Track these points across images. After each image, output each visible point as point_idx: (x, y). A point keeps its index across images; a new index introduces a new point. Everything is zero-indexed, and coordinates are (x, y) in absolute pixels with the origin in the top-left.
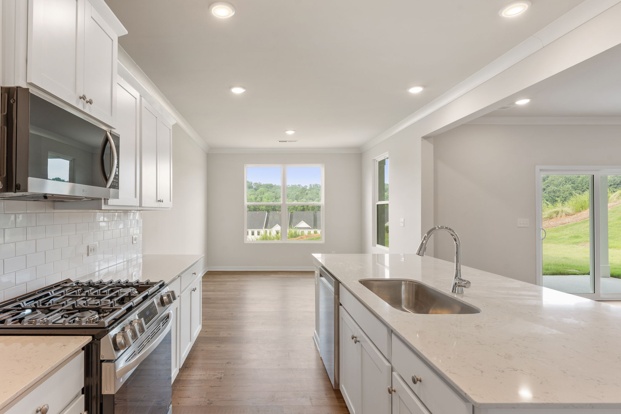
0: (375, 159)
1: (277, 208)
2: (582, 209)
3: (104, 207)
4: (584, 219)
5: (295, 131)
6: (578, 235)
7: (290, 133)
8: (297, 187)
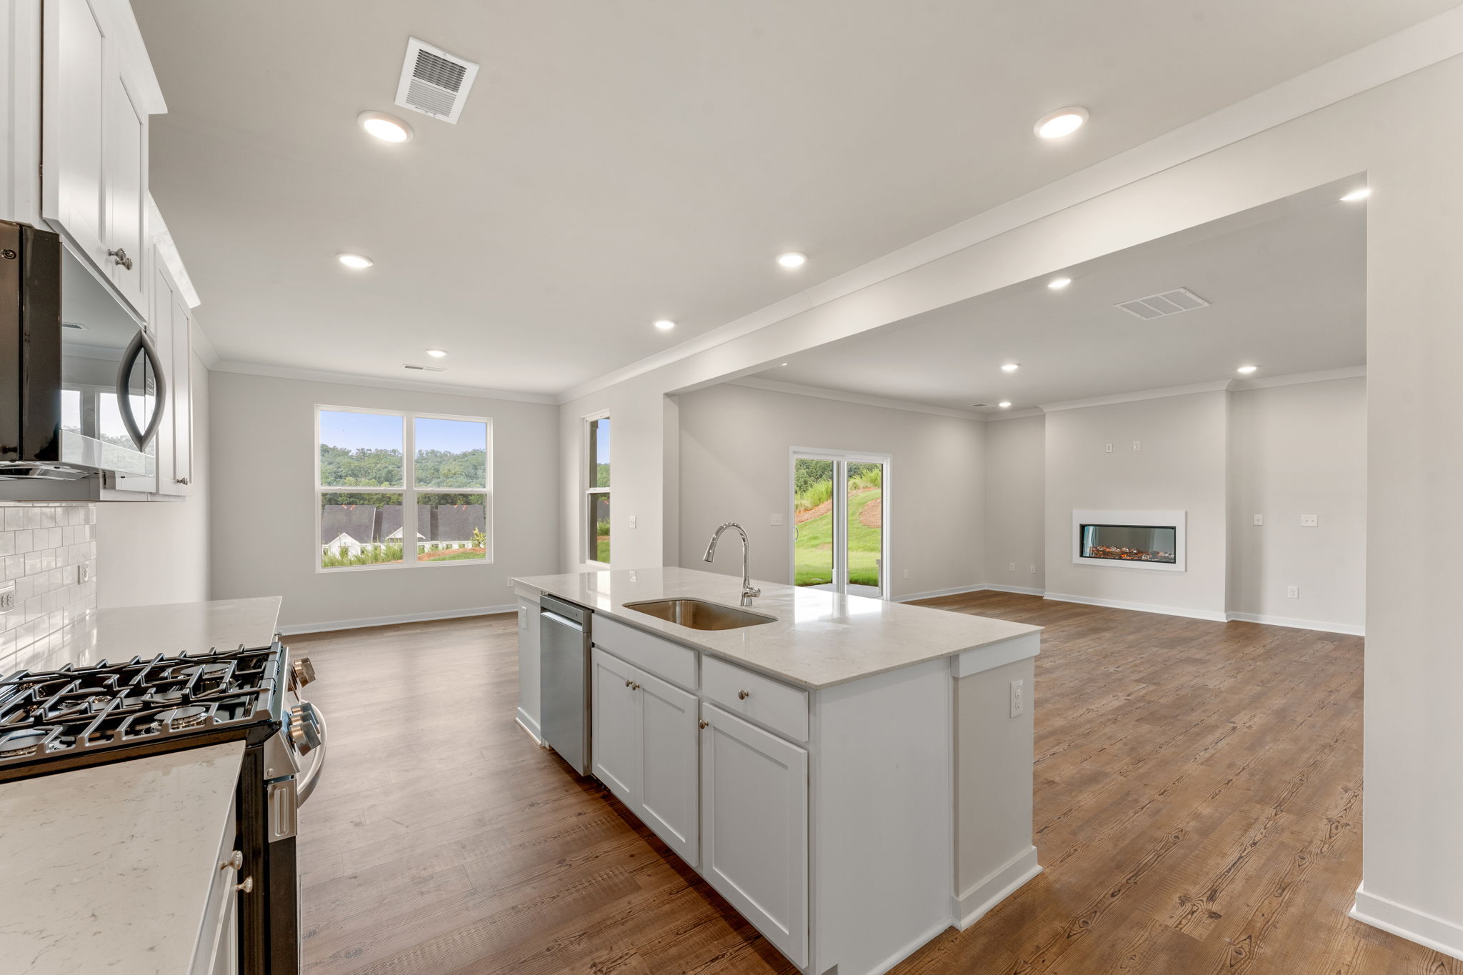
0: (584, 419)
1: (340, 499)
2: (820, 502)
3: (104, 494)
4: (822, 515)
5: (445, 352)
6: (817, 535)
7: (437, 354)
8: (390, 455)
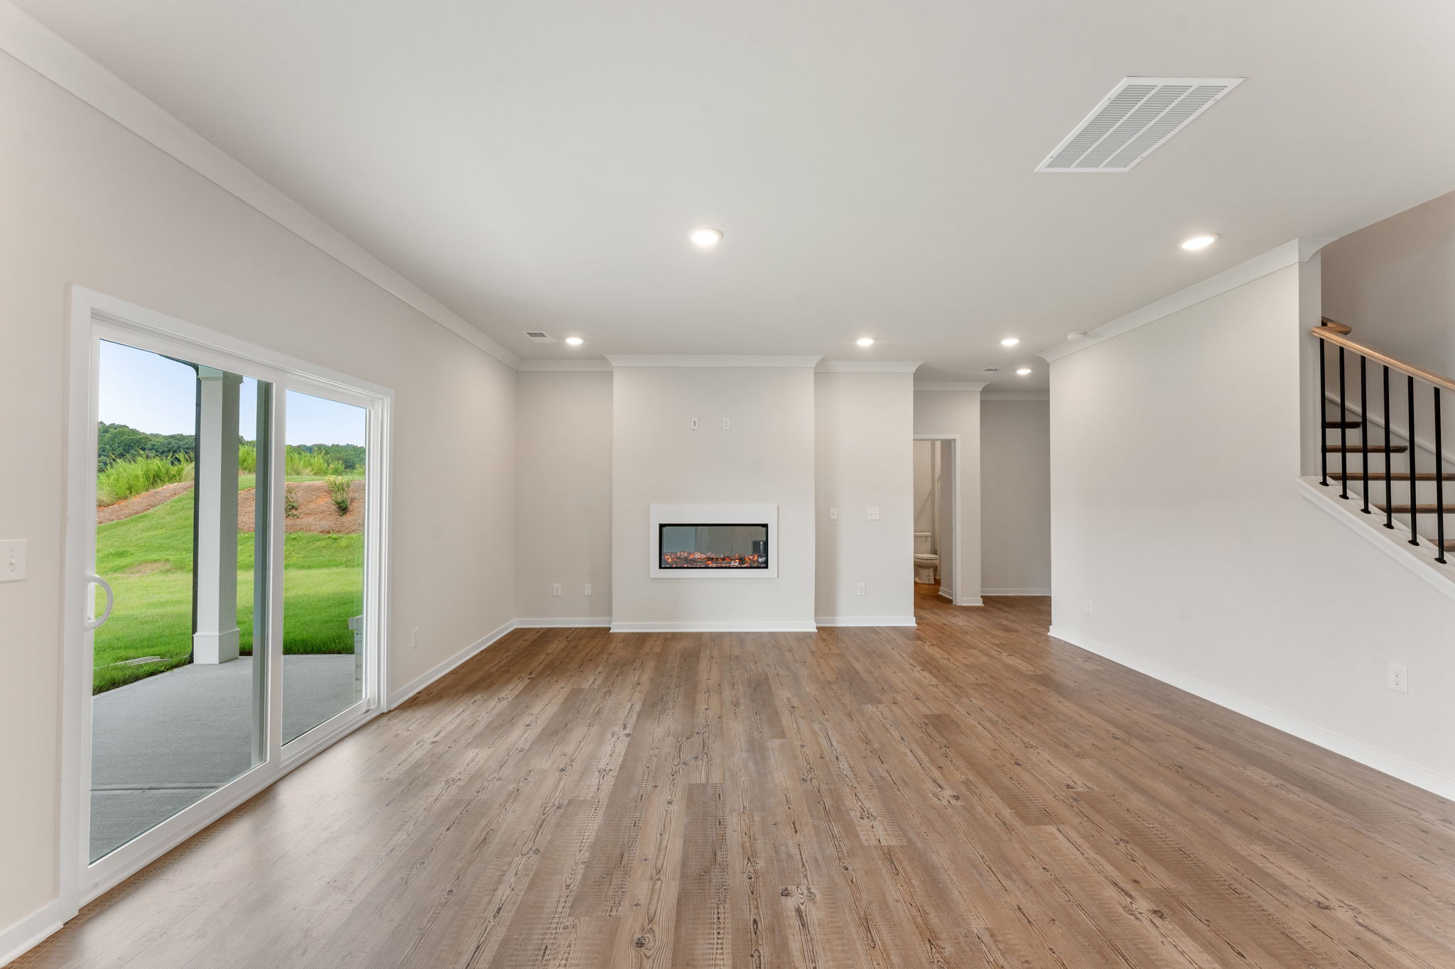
2: (131, 493)
4: (135, 514)
6: (125, 549)
